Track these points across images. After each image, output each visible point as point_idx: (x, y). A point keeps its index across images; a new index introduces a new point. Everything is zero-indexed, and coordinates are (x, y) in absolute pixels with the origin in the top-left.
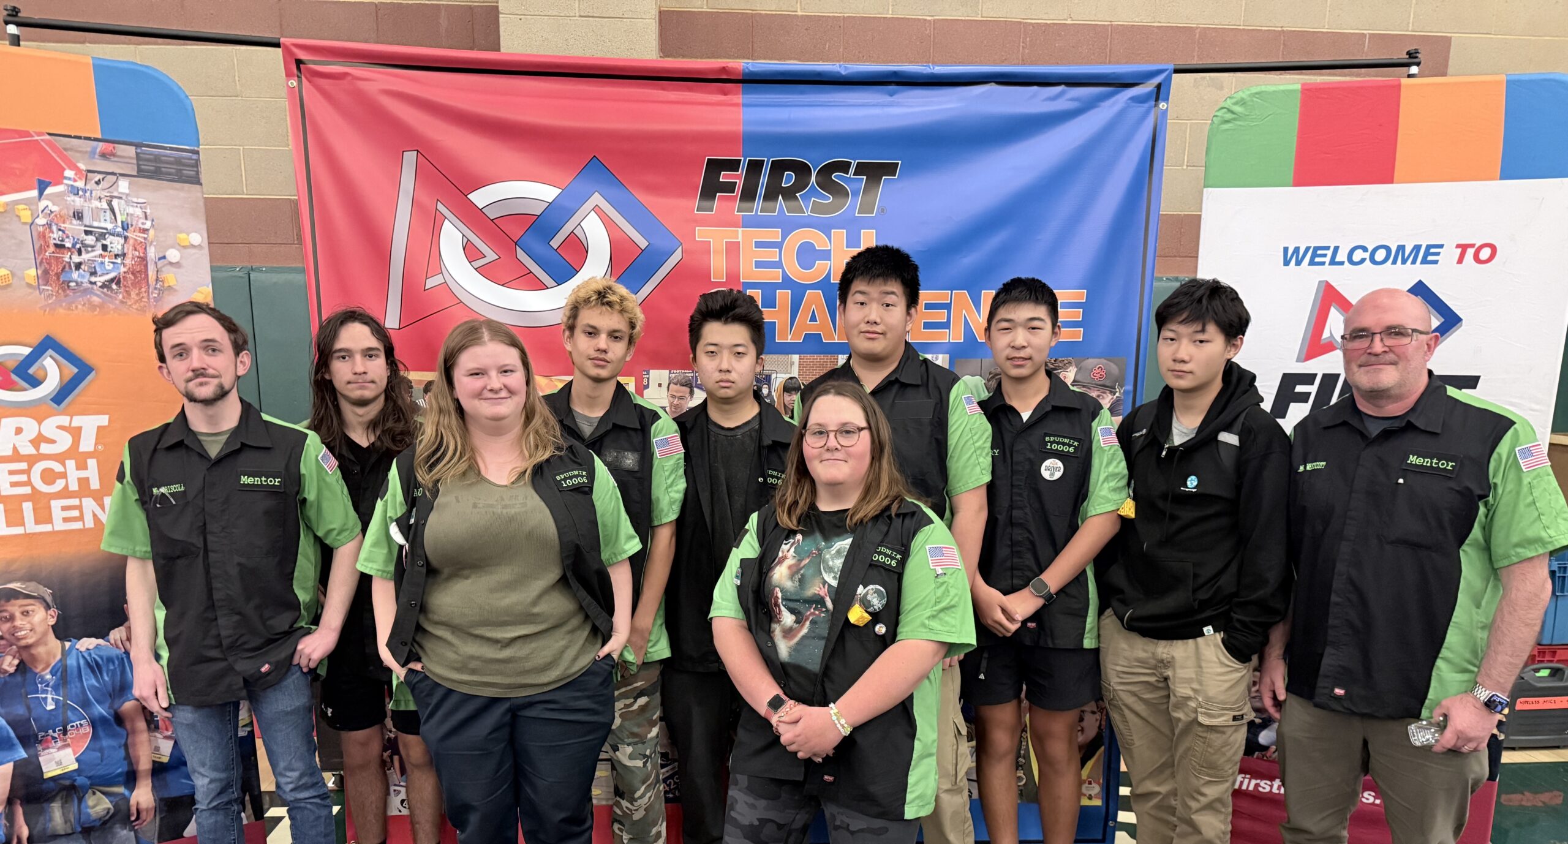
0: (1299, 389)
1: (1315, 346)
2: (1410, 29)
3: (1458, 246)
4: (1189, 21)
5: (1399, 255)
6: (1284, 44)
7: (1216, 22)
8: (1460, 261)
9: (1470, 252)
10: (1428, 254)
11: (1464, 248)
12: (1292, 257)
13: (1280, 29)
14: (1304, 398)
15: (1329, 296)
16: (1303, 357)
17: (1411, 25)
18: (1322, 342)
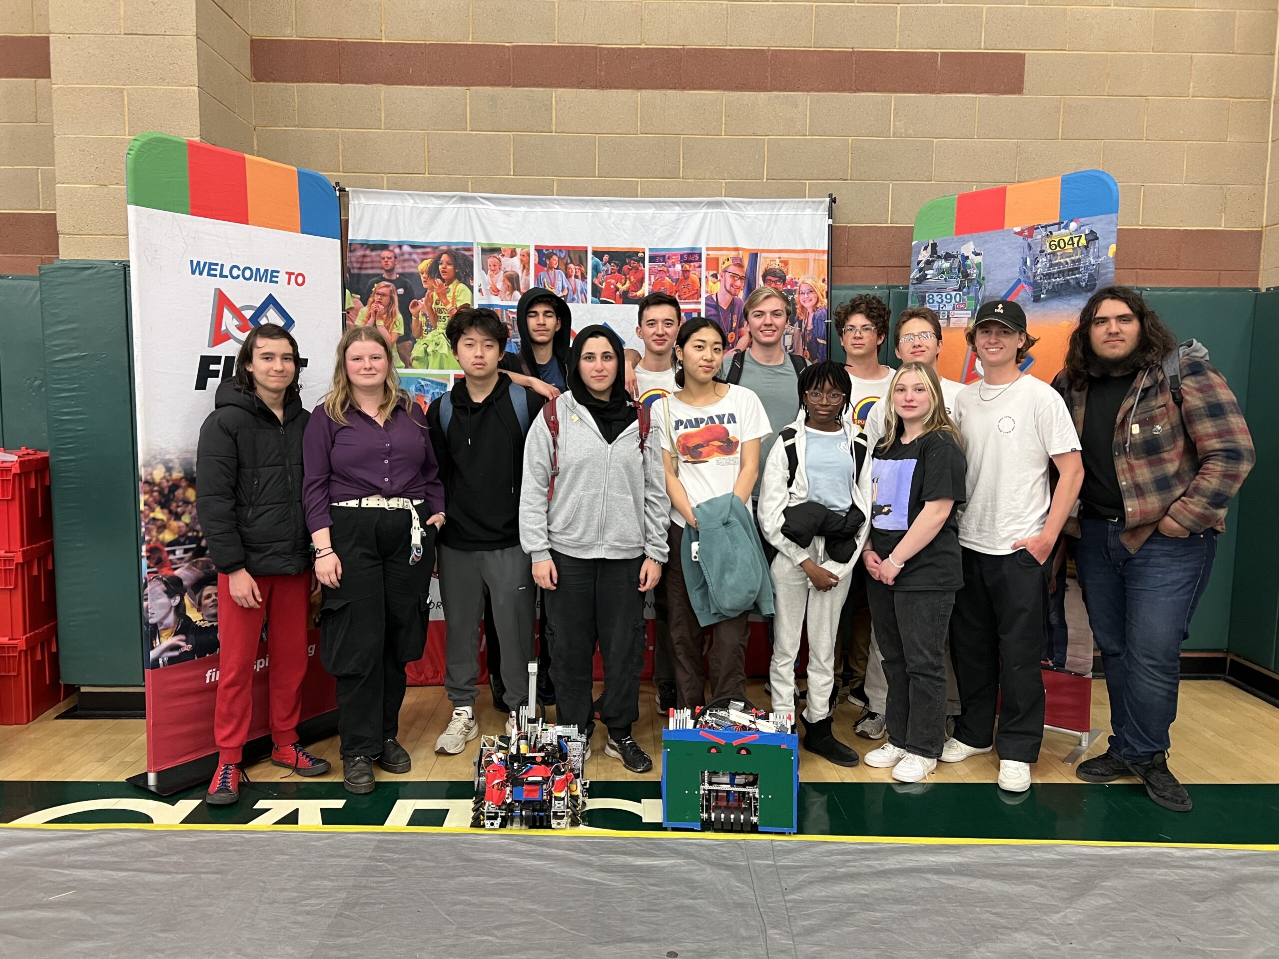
0: (213, 367)
1: (219, 336)
2: (982, 47)
3: (287, 273)
4: (760, 44)
5: (258, 275)
6: (856, 64)
7: (787, 44)
8: (289, 283)
9: (293, 277)
10: (271, 276)
11: (290, 274)
12: (196, 268)
13: (851, 50)
14: (215, 374)
15: (222, 301)
16: (211, 344)
17: (983, 44)
18: (222, 333)
